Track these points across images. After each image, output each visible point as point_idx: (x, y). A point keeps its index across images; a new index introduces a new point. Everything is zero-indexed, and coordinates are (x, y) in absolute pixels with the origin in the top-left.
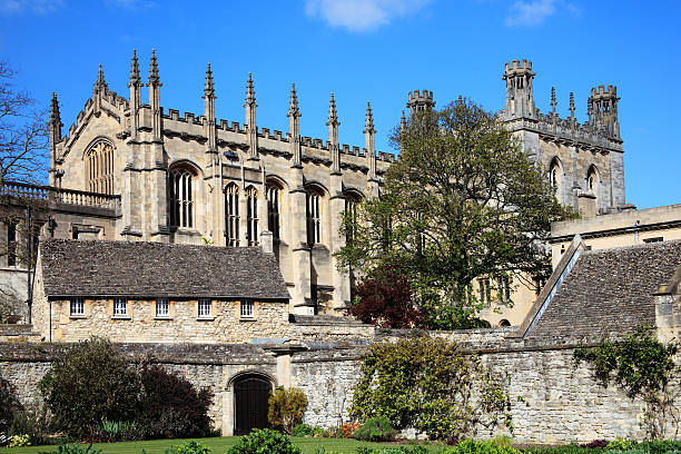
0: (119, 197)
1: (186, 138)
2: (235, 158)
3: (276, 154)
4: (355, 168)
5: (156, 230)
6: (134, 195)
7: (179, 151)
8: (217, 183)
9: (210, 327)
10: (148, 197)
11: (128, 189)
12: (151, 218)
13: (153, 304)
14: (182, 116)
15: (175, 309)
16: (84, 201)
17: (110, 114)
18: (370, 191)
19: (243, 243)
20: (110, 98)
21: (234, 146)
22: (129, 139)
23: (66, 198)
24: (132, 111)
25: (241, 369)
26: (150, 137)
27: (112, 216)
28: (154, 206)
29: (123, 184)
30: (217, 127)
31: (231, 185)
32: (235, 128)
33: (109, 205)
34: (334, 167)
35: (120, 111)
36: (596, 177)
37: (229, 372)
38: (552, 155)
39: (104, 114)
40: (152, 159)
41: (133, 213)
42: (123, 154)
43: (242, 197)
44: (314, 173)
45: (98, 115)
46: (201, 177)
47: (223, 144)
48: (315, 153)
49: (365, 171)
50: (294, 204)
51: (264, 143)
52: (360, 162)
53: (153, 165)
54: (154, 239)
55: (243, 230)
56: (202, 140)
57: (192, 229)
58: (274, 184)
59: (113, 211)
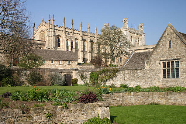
0: (46, 41)
1: (60, 30)
2: (69, 34)
3: (77, 34)
4: (93, 37)
5: (53, 47)
6: (49, 41)
7: (58, 33)
8: (65, 39)
9: (62, 66)
10: (51, 41)
11: (47, 40)
12: (52, 45)
13: (50, 61)
14: (59, 26)
15: (55, 62)
16: (38, 42)
17: (44, 26)
18: (96, 41)
19: (70, 50)
20: (45, 23)
21: (69, 32)
22: (48, 30)
23: (35, 41)
24: (49, 25)
25: (65, 73)
26: (52, 30)
27: (44, 45)
28: (52, 43)
29: (46, 39)
30: (66, 29)
31: (68, 39)
32: (69, 29)
33: (44, 43)
34: (89, 37)
35: (46, 25)
36: (139, 40)
37: (63, 74)
38: (131, 35)
39: (43, 26)
40: (52, 34)
41: (48, 44)
42: (47, 33)
43: (70, 42)
44: (85, 37)
45: (42, 26)
46: (62, 38)
47: (67, 32)
48: (85, 34)
49: (95, 37)
50: (80, 43)
51: (75, 32)
52: (94, 36)
53: (52, 35)
54: (52, 49)
55: (70, 48)
56: (63, 31)
57: (60, 48)
58: (76, 39)
59: (44, 44)
